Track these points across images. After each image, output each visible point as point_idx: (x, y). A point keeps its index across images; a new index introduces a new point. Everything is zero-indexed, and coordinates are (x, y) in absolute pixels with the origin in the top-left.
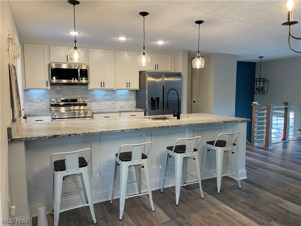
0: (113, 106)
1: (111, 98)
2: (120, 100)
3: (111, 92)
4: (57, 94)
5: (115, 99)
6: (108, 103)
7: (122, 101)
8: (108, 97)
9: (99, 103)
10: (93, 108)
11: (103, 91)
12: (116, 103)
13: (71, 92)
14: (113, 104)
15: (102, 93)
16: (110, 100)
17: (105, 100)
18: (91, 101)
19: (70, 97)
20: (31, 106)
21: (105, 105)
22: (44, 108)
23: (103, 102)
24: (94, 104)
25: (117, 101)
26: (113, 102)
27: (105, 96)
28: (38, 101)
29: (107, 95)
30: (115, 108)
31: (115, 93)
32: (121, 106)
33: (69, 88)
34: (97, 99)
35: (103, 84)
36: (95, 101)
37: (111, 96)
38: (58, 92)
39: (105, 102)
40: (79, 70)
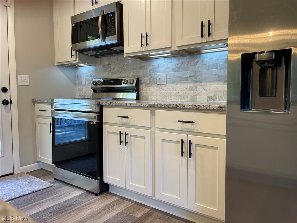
0: (191, 93)
2: (209, 80)
6: (181, 87)
7: (214, 81)
8: (179, 74)
9: (163, 87)
12: (199, 87)
14: (191, 89)
16: (184, 80)
17: (174, 81)
18: (148, 82)
21: (175, 92)
23: (170, 86)
24: (153, 88)
25: (201, 82)
26: (191, 85)
27: (174, 70)
28: (86, 83)
29: (178, 69)
30: (196, 99)
32: (210, 95)
34: (158, 79)
35: (145, 39)
36: (155, 83)
37: (187, 70)
38: (106, 68)
39: (174, 85)
40: (100, 20)
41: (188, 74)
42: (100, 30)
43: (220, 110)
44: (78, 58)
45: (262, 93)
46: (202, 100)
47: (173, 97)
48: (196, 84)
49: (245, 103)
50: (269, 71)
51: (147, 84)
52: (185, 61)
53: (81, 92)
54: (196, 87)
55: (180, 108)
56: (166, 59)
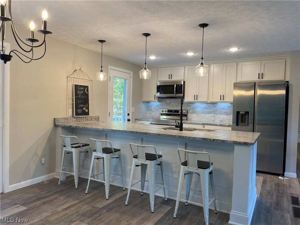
0: (213, 118)
1: (211, 111)
2: (221, 113)
3: (211, 105)
4: (167, 105)
5: (215, 112)
6: (207, 116)
7: (222, 114)
8: (207, 110)
9: (199, 115)
10: (193, 119)
11: (203, 104)
12: (216, 116)
13: (177, 104)
14: (213, 117)
15: (202, 105)
16: (209, 113)
17: (205, 113)
18: (192, 112)
19: (176, 108)
20: (150, 114)
21: (205, 117)
22: (158, 116)
23: (203, 115)
24: (194, 115)
25: (217, 114)
26: (213, 115)
27: (205, 108)
28: (154, 110)
29: (207, 108)
30: (215, 121)
31: (215, 107)
32: (221, 119)
33: (175, 101)
34: (197, 111)
35: (196, 97)
36: (195, 113)
37: (211, 109)
38: (168, 104)
39: (205, 114)
40: (175, 86)
41: (211, 110)
42: (175, 90)
43: (229, 126)
44: (157, 100)
45: (242, 122)
46: (218, 122)
47: (204, 119)
48: (215, 115)
49: (237, 125)
50: (244, 116)
51: (191, 113)
52: (210, 105)
53: (151, 115)
54: (215, 116)
55: (215, 125)
56: (201, 103)
